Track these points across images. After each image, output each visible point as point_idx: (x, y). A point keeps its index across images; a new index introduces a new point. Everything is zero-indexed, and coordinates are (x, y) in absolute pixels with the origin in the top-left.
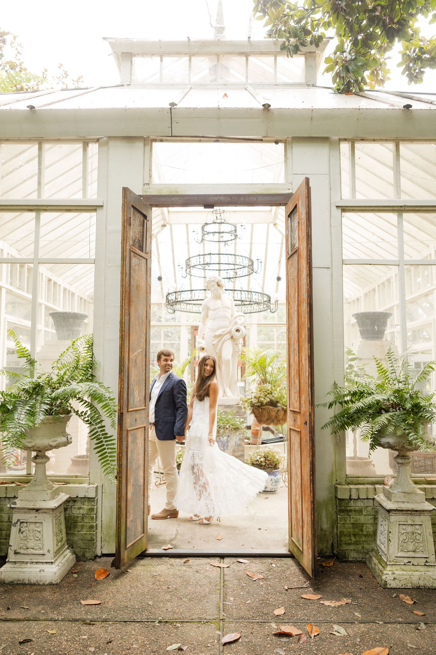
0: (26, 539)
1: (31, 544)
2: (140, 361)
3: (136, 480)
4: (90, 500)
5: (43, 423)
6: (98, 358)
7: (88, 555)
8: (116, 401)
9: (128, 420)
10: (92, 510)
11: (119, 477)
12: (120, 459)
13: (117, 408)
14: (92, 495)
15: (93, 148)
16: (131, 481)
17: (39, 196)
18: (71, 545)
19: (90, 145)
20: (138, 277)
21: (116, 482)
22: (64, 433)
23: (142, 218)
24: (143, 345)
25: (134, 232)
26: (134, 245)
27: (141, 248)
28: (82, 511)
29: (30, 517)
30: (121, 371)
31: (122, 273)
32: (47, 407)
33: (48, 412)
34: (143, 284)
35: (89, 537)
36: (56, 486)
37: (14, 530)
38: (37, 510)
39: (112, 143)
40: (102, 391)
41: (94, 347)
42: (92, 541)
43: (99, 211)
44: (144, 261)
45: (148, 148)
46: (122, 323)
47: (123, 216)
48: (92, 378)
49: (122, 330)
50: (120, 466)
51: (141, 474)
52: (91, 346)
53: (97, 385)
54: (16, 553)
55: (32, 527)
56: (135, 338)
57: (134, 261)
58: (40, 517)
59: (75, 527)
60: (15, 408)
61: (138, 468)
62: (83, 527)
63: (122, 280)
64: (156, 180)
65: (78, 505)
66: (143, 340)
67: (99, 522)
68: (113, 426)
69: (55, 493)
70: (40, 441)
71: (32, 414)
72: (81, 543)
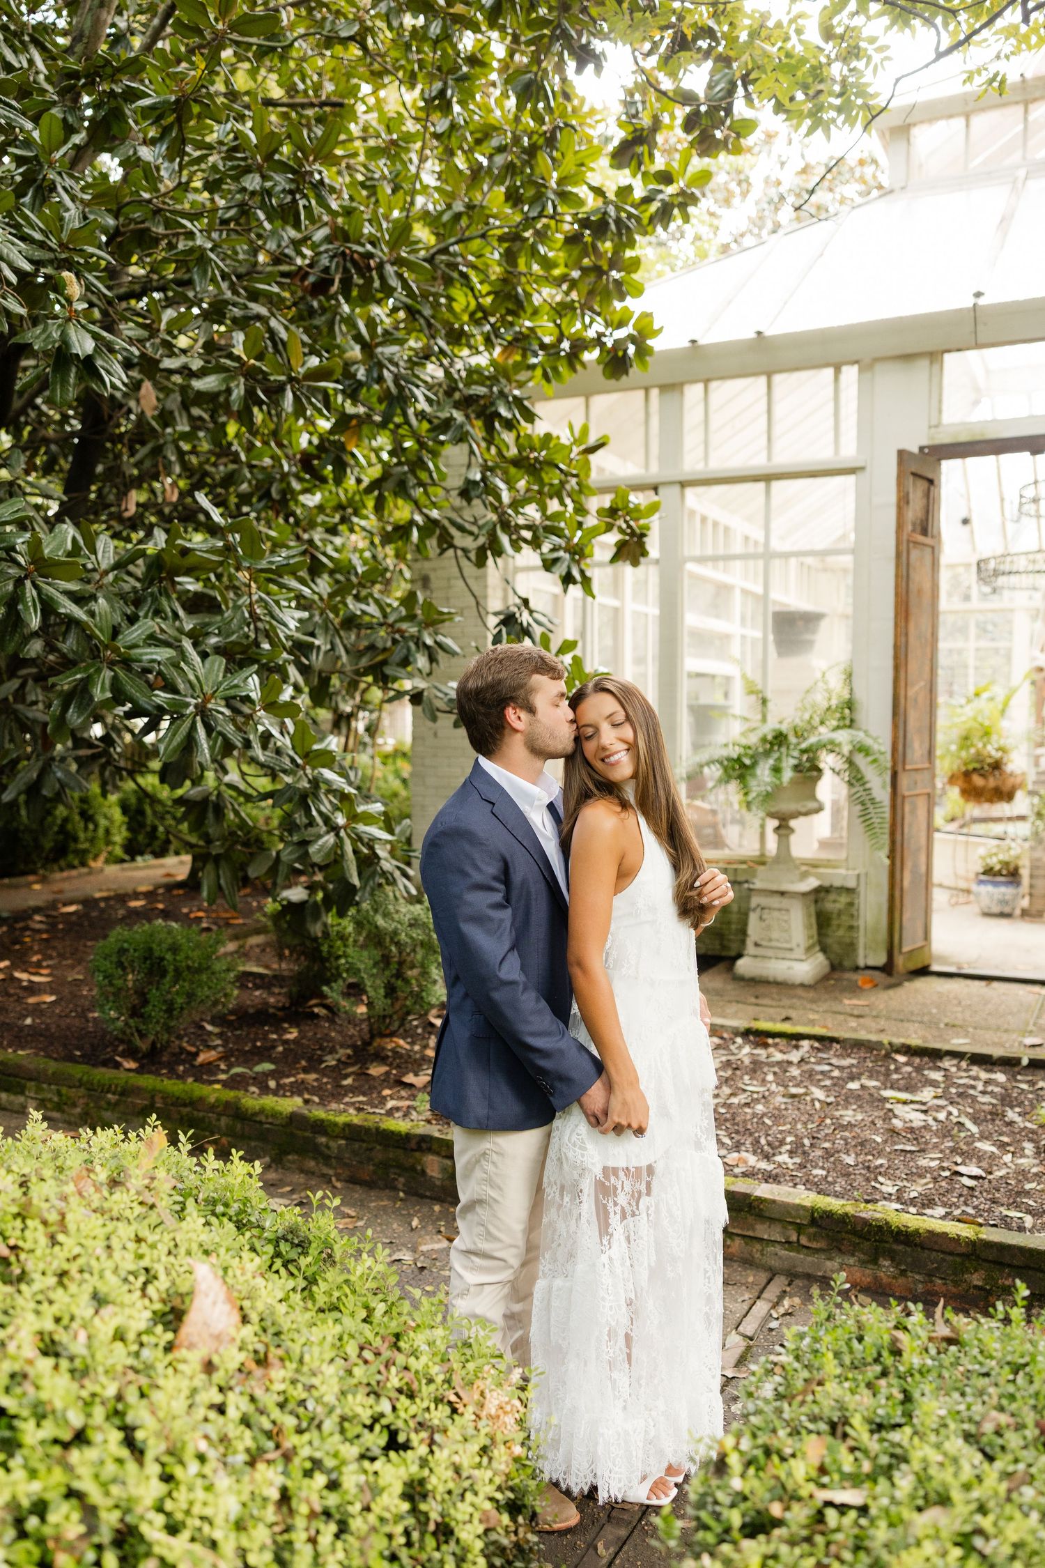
0: (768, 928)
1: (775, 935)
2: (923, 699)
3: (915, 866)
4: (850, 891)
5: (792, 781)
6: (860, 695)
7: (847, 963)
8: (889, 756)
9: (904, 781)
10: (851, 904)
11: (892, 856)
12: (893, 834)
13: (889, 765)
14: (851, 884)
15: (850, 374)
16: (908, 865)
17: (769, 458)
18: (824, 950)
19: (844, 369)
20: (920, 577)
21: (887, 862)
22: (813, 797)
23: (926, 484)
24: (926, 675)
25: (914, 511)
26: (914, 531)
27: (924, 532)
28: (838, 906)
29: (775, 902)
30: (895, 713)
31: (897, 576)
32: (795, 762)
33: (797, 768)
34: (927, 586)
35: (848, 940)
36: (804, 868)
37: (753, 918)
38: (782, 894)
39: (878, 367)
40: (869, 742)
41: (854, 678)
42: (851, 946)
43: (860, 475)
44: (929, 550)
45: (936, 367)
46: (896, 647)
47: (899, 491)
48: (852, 724)
49: (896, 657)
50: (893, 842)
51: (923, 858)
52: (849, 676)
53: (861, 734)
54: (756, 945)
55: (776, 914)
56: (915, 665)
57: (915, 554)
58: (785, 902)
59: (829, 925)
60: (754, 764)
61: (919, 850)
62: (839, 926)
63: (897, 586)
64: (947, 418)
65: (832, 897)
66: (927, 669)
67: (861, 923)
68: (884, 787)
69: (804, 876)
70: (786, 806)
71: (776, 770)
72: (836, 948)
